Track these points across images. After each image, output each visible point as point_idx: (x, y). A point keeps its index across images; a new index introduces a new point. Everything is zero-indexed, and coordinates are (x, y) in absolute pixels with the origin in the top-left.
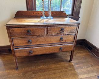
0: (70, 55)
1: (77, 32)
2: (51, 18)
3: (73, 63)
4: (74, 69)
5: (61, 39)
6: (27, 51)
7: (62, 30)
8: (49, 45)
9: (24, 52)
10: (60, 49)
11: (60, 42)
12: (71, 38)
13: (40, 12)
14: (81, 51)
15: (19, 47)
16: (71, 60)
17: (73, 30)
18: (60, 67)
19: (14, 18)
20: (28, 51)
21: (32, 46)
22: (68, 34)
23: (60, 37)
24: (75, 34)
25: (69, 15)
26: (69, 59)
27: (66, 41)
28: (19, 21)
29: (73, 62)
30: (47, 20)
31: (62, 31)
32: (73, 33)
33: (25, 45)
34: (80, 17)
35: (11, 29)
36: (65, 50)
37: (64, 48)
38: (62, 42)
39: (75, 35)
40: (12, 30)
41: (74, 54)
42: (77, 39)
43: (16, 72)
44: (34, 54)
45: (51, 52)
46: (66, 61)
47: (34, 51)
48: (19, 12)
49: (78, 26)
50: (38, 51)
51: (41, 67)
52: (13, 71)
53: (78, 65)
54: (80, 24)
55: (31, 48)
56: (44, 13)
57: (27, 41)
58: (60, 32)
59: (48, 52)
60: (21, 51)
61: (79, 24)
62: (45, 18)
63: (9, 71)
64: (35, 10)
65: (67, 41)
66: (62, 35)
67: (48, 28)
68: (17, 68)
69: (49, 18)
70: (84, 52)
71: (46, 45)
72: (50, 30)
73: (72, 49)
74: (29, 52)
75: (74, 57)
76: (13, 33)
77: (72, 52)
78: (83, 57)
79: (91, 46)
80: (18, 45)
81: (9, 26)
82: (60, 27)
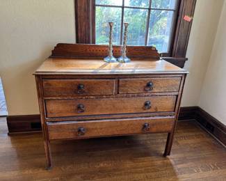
0: (166, 140)
1: (180, 92)
2: (126, 59)
3: (171, 160)
4: (174, 174)
5: (146, 104)
6: (73, 129)
7: (148, 85)
8: (120, 116)
9: (68, 129)
10: (144, 126)
11: (144, 111)
12: (168, 103)
13: (104, 46)
14: (191, 134)
15: (57, 119)
16: (167, 153)
17: (172, 85)
18: (142, 167)
19: (50, 57)
20: (75, 127)
21: (84, 118)
22: (161, 94)
23: (145, 101)
24: (177, 96)
25: (164, 55)
26: (162, 150)
27: (156, 109)
28: (61, 65)
29: (172, 158)
30: (118, 63)
31: (148, 89)
32: (173, 93)
33: (70, 115)
34: (187, 59)
35: (44, 82)
36: (154, 129)
37: (153, 125)
38: (149, 111)
39: (178, 98)
40: (47, 84)
41: (175, 139)
42: (181, 106)
43: (46, 173)
44: (87, 135)
45: (125, 133)
46: (157, 154)
47: (88, 130)
48: (60, 46)
49: (183, 78)
50: (96, 129)
51: (102, 165)
52: (41, 170)
53: (182, 163)
54: (188, 75)
55: (83, 122)
56: (112, 49)
57: (75, 107)
58: (144, 90)
59: (116, 132)
60: (60, 126)
61: (186, 74)
62: (113, 59)
63: (31, 172)
64: (94, 42)
65: (159, 110)
66: (148, 96)
67: (120, 80)
68: (50, 165)
69: (121, 59)
70: (196, 136)
72: (124, 86)
73: (170, 128)
74: (77, 131)
75: (174, 147)
77: (169, 134)
78: (195, 148)
79: (212, 123)
80: (57, 115)
81: (42, 75)
82: (144, 81)
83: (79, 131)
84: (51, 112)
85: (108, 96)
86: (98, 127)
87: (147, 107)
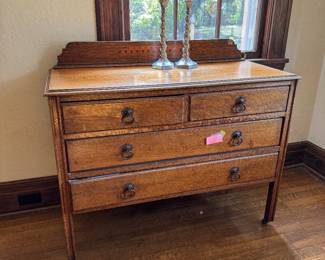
1: (288, 112)
5: (235, 136)
6: (116, 188)
7: (238, 103)
8: (192, 160)
9: (107, 189)
10: (232, 172)
11: (231, 149)
12: (270, 131)
15: (86, 175)
17: (277, 101)
20: (118, 184)
21: (133, 168)
22: (258, 117)
23: (234, 130)
24: (284, 118)
27: (251, 142)
31: (238, 109)
32: (276, 115)
35: (66, 108)
37: (246, 169)
38: (240, 147)
39: (285, 122)
40: (69, 112)
44: (140, 197)
47: (140, 187)
49: (292, 88)
50: (153, 184)
54: (299, 82)
55: (130, 174)
57: (117, 151)
58: (232, 112)
59: (186, 188)
60: (94, 186)
61: (296, 81)
65: (255, 145)
66: (238, 121)
67: (193, 98)
71: (184, 161)
72: (198, 106)
74: (121, 190)
76: (72, 120)
77: (271, 185)
80: (86, 167)
82: (231, 96)
83: (126, 189)
84: (76, 163)
85: (173, 126)
86: (157, 181)
87: (236, 141)
